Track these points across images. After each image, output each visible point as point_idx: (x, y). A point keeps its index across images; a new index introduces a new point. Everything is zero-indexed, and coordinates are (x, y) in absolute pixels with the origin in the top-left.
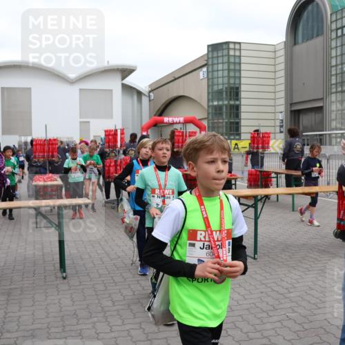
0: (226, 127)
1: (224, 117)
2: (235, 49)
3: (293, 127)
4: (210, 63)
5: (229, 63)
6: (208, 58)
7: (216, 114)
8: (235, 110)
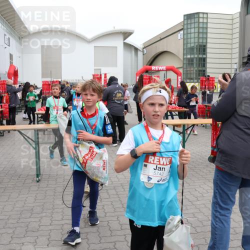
0: (196, 74)
1: (195, 66)
2: (203, 18)
4: (185, 27)
5: (199, 27)
6: (184, 24)
7: (189, 64)
8: (203, 62)
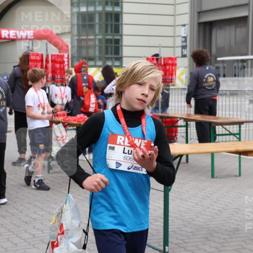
0: (100, 47)
1: (97, 31)
3: (201, 48)
7: (84, 26)
